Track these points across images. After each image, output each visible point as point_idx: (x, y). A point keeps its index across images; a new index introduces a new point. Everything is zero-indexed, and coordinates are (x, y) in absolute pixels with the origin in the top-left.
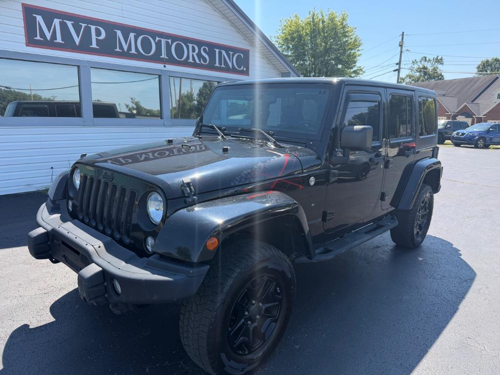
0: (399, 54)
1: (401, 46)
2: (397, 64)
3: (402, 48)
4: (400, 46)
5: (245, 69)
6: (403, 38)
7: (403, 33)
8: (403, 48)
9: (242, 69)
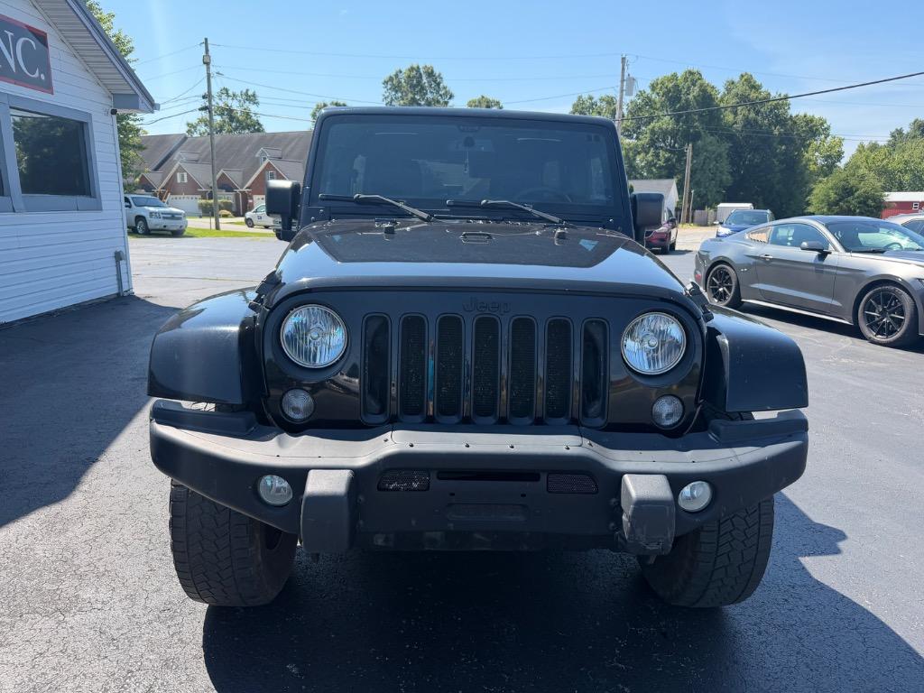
0: (206, 79)
1: (207, 64)
2: (204, 97)
3: (208, 68)
4: (204, 63)
5: (43, 77)
6: (207, 51)
7: (206, 39)
8: (211, 67)
9: (37, 75)
